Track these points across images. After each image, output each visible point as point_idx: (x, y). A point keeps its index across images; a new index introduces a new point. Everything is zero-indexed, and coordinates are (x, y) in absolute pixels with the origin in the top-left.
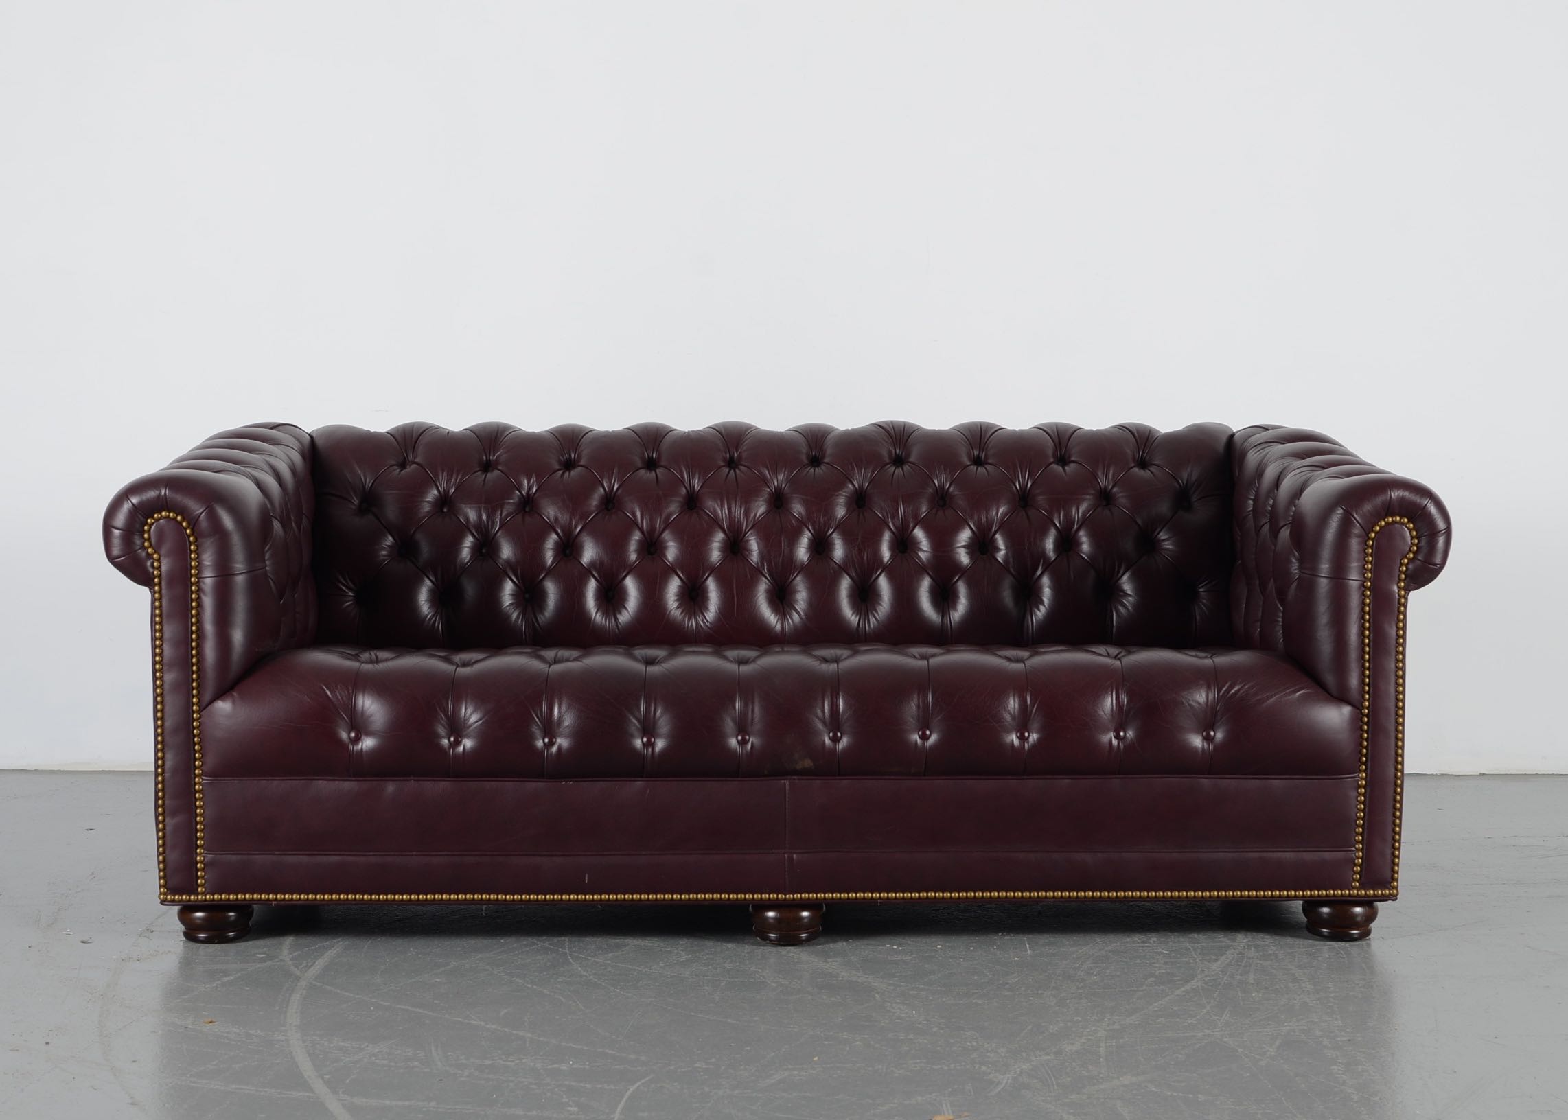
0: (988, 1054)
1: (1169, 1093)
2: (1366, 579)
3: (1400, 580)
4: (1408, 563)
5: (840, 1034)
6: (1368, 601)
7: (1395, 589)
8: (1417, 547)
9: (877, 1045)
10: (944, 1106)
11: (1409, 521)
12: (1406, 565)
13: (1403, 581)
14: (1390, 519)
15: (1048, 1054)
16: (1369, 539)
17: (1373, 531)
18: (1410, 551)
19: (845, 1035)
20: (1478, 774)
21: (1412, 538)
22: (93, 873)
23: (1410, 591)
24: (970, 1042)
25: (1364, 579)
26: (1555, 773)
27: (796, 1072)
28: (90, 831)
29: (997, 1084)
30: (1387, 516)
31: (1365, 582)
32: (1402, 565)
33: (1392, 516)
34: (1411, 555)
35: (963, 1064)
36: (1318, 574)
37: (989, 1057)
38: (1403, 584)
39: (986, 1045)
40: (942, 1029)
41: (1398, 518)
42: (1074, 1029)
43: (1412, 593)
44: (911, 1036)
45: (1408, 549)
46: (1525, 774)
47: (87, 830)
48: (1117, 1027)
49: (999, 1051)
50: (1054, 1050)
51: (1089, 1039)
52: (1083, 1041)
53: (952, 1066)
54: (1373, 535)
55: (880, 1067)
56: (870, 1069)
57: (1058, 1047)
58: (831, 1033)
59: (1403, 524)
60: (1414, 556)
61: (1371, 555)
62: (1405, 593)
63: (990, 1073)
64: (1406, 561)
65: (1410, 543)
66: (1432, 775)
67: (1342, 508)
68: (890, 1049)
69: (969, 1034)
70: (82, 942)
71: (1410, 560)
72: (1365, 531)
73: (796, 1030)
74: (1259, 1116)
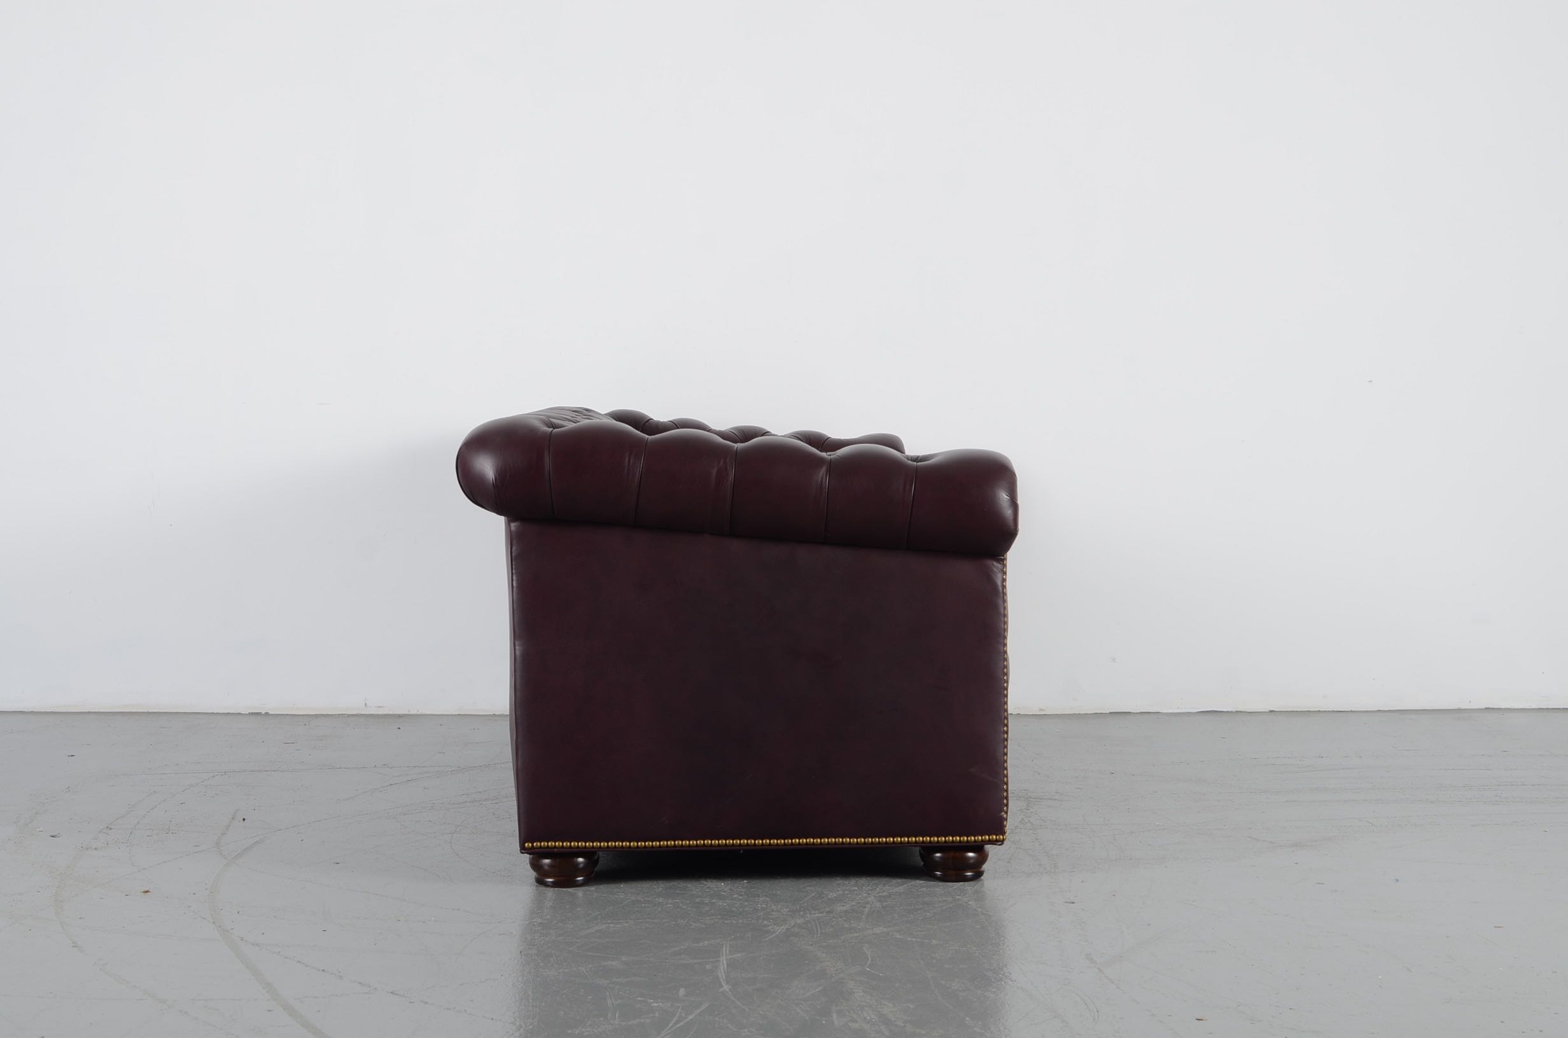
0: (772, 913)
1: (910, 939)
5: (657, 899)
9: (685, 907)
10: (724, 948)
15: (822, 913)
19: (661, 900)
20: (1268, 711)
22: (68, 788)
24: (761, 905)
26: (1335, 710)
27: (612, 925)
28: (71, 757)
29: (772, 933)
35: (749, 919)
37: (772, 915)
39: (773, 907)
40: (741, 896)
42: (849, 896)
44: (714, 901)
46: (1309, 711)
47: (69, 756)
48: (885, 894)
49: (782, 911)
50: (827, 909)
51: (859, 903)
52: (854, 903)
53: (740, 921)
55: (682, 921)
56: (674, 923)
57: (831, 908)
58: (650, 899)
63: (769, 926)
66: (1228, 712)
68: (694, 910)
69: (761, 899)
70: (51, 836)
73: (622, 897)
74: (977, 954)
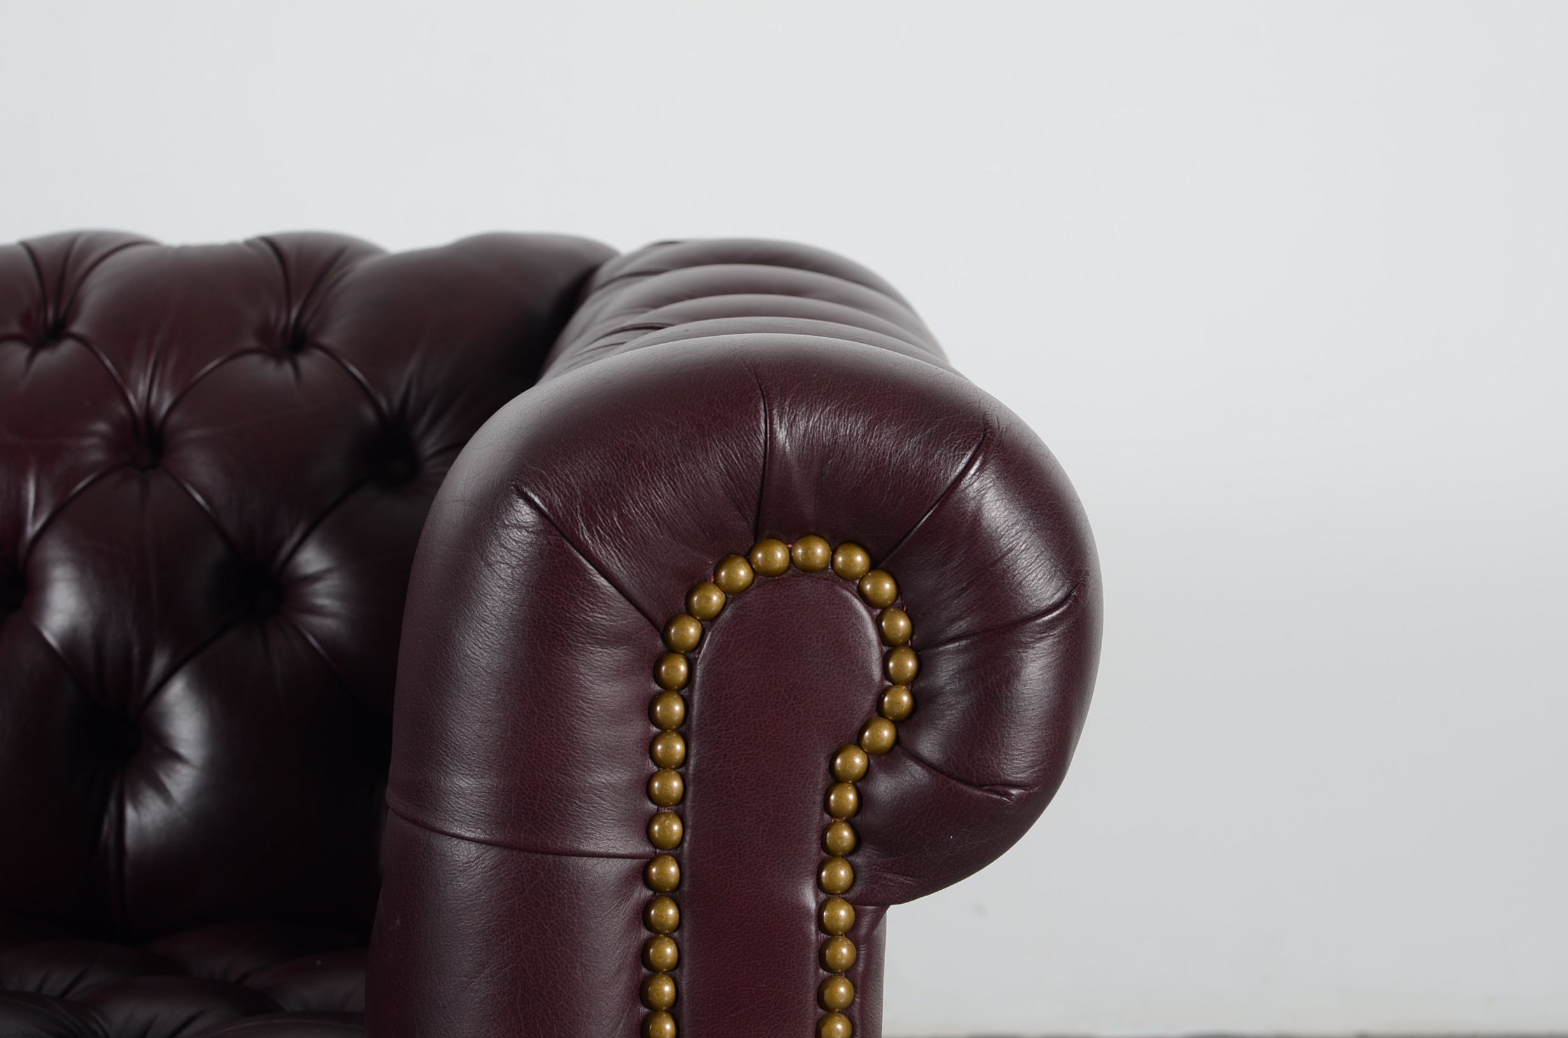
2: (659, 849)
3: (829, 854)
4: (867, 774)
6: (669, 951)
7: (810, 899)
8: (914, 696)
11: (875, 565)
12: (861, 782)
13: (848, 855)
14: (779, 555)
16: (671, 649)
17: (689, 612)
18: (879, 711)
21: (889, 645)
23: (883, 907)
25: (647, 849)
30: (760, 535)
31: (651, 860)
32: (836, 780)
33: (792, 534)
34: (886, 733)
36: (439, 825)
38: (843, 873)
41: (820, 551)
43: (894, 912)
45: (868, 703)
54: (692, 631)
59: (845, 578)
60: (897, 740)
61: (683, 730)
62: (858, 916)
64: (858, 761)
65: (876, 672)
67: (530, 502)
71: (882, 759)
72: (652, 621)
